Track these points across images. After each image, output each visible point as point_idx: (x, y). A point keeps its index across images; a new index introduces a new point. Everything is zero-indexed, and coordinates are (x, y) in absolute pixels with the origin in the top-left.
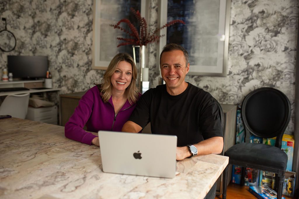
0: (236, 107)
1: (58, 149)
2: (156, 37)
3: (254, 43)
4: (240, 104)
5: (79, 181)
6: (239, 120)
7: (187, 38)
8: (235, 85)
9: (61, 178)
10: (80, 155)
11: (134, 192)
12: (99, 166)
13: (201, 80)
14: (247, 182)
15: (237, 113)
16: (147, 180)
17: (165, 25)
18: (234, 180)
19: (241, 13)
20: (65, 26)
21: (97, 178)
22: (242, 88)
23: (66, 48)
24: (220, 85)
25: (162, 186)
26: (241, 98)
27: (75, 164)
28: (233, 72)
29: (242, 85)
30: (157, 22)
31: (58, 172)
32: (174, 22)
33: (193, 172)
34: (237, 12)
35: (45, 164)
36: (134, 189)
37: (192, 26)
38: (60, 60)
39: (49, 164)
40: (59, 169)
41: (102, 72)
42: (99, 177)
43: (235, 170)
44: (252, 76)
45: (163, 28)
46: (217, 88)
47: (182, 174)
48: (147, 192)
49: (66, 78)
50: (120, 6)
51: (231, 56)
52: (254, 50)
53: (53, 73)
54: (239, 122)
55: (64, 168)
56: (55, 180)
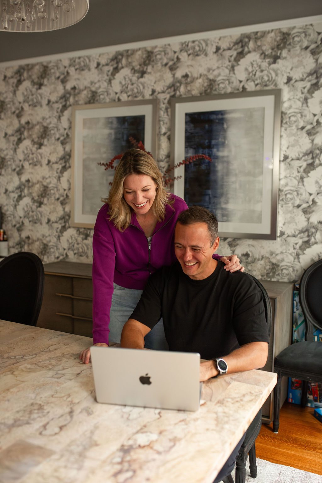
0: (291, 286)
1: (29, 366)
2: (169, 180)
3: (318, 189)
4: (297, 281)
5: (64, 417)
6: (297, 306)
7: (215, 181)
8: (290, 252)
9: (38, 413)
10: (62, 376)
11: (143, 433)
12: (90, 392)
13: (237, 245)
14: (310, 402)
15: (294, 295)
16: (159, 413)
17: (182, 162)
18: (292, 398)
19: (296, 143)
20: (28, 161)
21: (89, 412)
22: (300, 256)
23: (30, 194)
24: (267, 252)
25: (180, 423)
26: (300, 272)
27: (56, 390)
28: (286, 233)
29: (300, 252)
30: (170, 156)
31: (32, 404)
32: (196, 157)
33: (226, 400)
34: (290, 142)
35: (12, 392)
36: (141, 429)
37: (223, 162)
38: (20, 212)
39: (18, 391)
40: (33, 400)
41: (85, 232)
42: (92, 411)
43: (292, 383)
44: (315, 239)
45: (179, 166)
46: (263, 257)
47: (209, 403)
48: (161, 433)
49: (30, 241)
50: (113, 132)
51: (282, 208)
52: (316, 200)
53: (9, 233)
54: (297, 310)
55: (41, 398)
56: (29, 417)
